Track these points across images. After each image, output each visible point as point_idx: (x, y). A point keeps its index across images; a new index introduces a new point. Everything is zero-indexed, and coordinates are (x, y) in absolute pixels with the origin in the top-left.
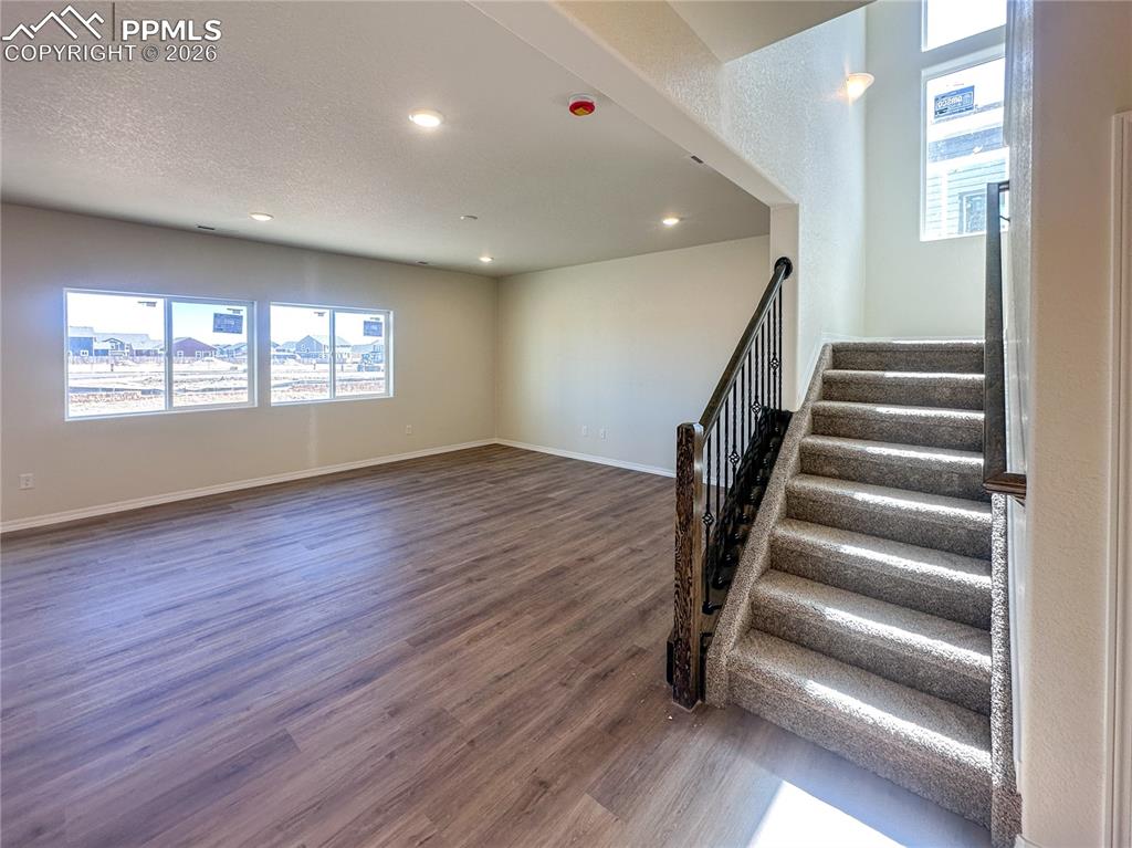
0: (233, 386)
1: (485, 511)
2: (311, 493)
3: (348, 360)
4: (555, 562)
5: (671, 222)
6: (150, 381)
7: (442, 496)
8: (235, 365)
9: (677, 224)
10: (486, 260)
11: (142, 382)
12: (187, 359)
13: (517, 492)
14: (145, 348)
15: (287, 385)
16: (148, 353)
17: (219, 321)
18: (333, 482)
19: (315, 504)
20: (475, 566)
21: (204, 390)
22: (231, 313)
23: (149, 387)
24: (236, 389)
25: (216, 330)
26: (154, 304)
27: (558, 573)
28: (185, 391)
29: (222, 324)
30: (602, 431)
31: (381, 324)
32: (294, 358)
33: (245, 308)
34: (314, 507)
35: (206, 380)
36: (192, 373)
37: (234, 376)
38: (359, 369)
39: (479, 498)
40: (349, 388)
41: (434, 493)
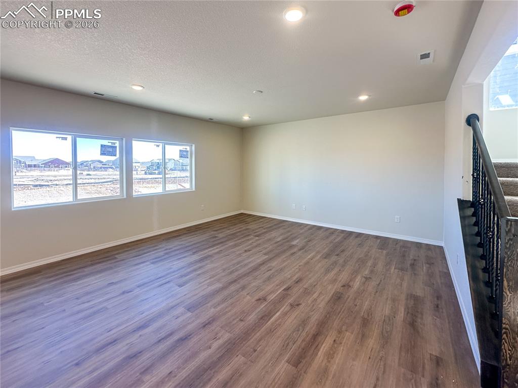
0: (82, 182)
1: (265, 254)
2: (160, 246)
3: (139, 169)
4: (332, 289)
5: (363, 98)
6: (37, 180)
7: (235, 246)
8: (82, 172)
9: (367, 99)
10: (246, 118)
11: (33, 181)
12: (56, 169)
13: (274, 242)
14: (33, 163)
15: (110, 181)
16: (35, 166)
17: (103, 149)
18: (169, 239)
19: (166, 254)
20: (287, 295)
21: (67, 185)
22: (110, 144)
23: (37, 183)
24: (83, 184)
25: (102, 154)
26: (66, 139)
27: (338, 298)
28: (57, 185)
29: (105, 151)
30: (304, 206)
31: (188, 151)
32: (112, 168)
33: (118, 142)
34: (167, 256)
35: (67, 179)
36: (60, 176)
37: (82, 177)
38: (146, 173)
39: (256, 246)
40: (142, 183)
41: (231, 243)
